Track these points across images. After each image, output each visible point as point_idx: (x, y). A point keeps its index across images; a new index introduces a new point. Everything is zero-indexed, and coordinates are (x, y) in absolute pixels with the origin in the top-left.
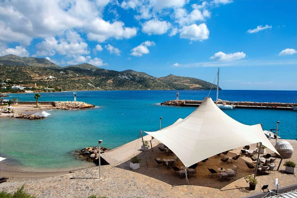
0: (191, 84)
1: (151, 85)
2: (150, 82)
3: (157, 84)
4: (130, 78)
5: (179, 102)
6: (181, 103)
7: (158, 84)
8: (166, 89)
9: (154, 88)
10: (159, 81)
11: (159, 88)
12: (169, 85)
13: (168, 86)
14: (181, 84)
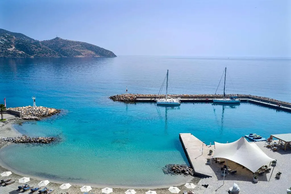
0: (83, 50)
1: (34, 51)
2: (33, 47)
3: (41, 49)
4: (4, 41)
5: (131, 98)
6: (133, 98)
7: (44, 50)
8: (55, 56)
9: (38, 55)
10: (44, 46)
11: (45, 54)
12: (57, 51)
13: (55, 52)
14: (71, 50)
